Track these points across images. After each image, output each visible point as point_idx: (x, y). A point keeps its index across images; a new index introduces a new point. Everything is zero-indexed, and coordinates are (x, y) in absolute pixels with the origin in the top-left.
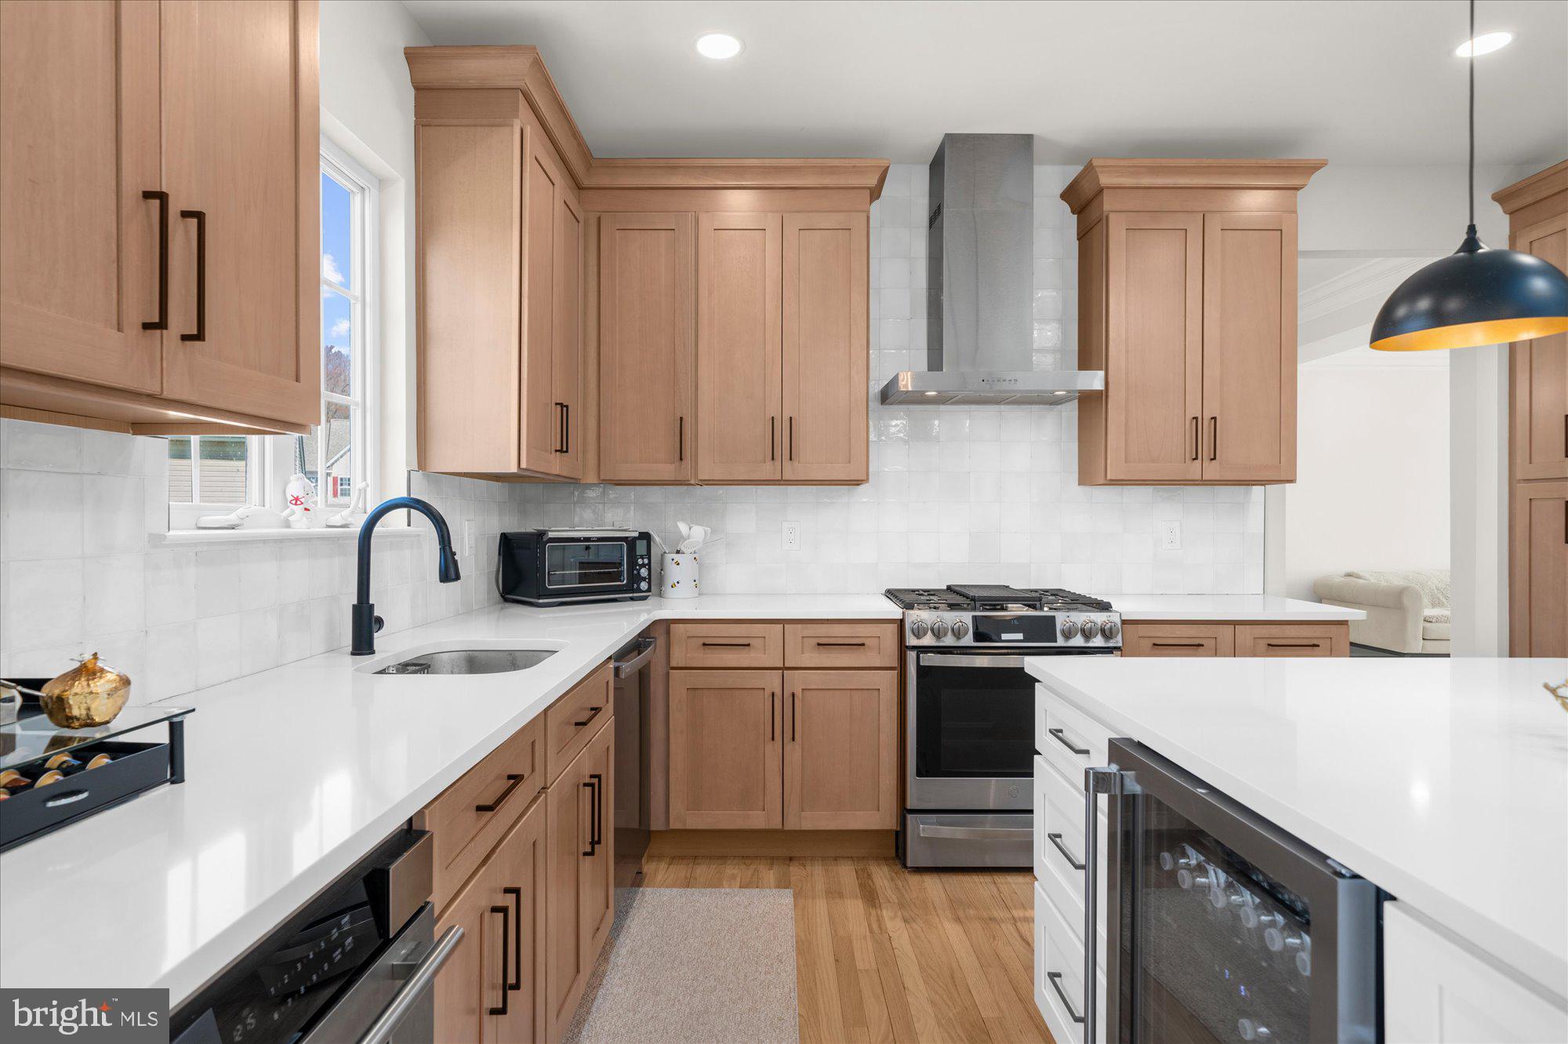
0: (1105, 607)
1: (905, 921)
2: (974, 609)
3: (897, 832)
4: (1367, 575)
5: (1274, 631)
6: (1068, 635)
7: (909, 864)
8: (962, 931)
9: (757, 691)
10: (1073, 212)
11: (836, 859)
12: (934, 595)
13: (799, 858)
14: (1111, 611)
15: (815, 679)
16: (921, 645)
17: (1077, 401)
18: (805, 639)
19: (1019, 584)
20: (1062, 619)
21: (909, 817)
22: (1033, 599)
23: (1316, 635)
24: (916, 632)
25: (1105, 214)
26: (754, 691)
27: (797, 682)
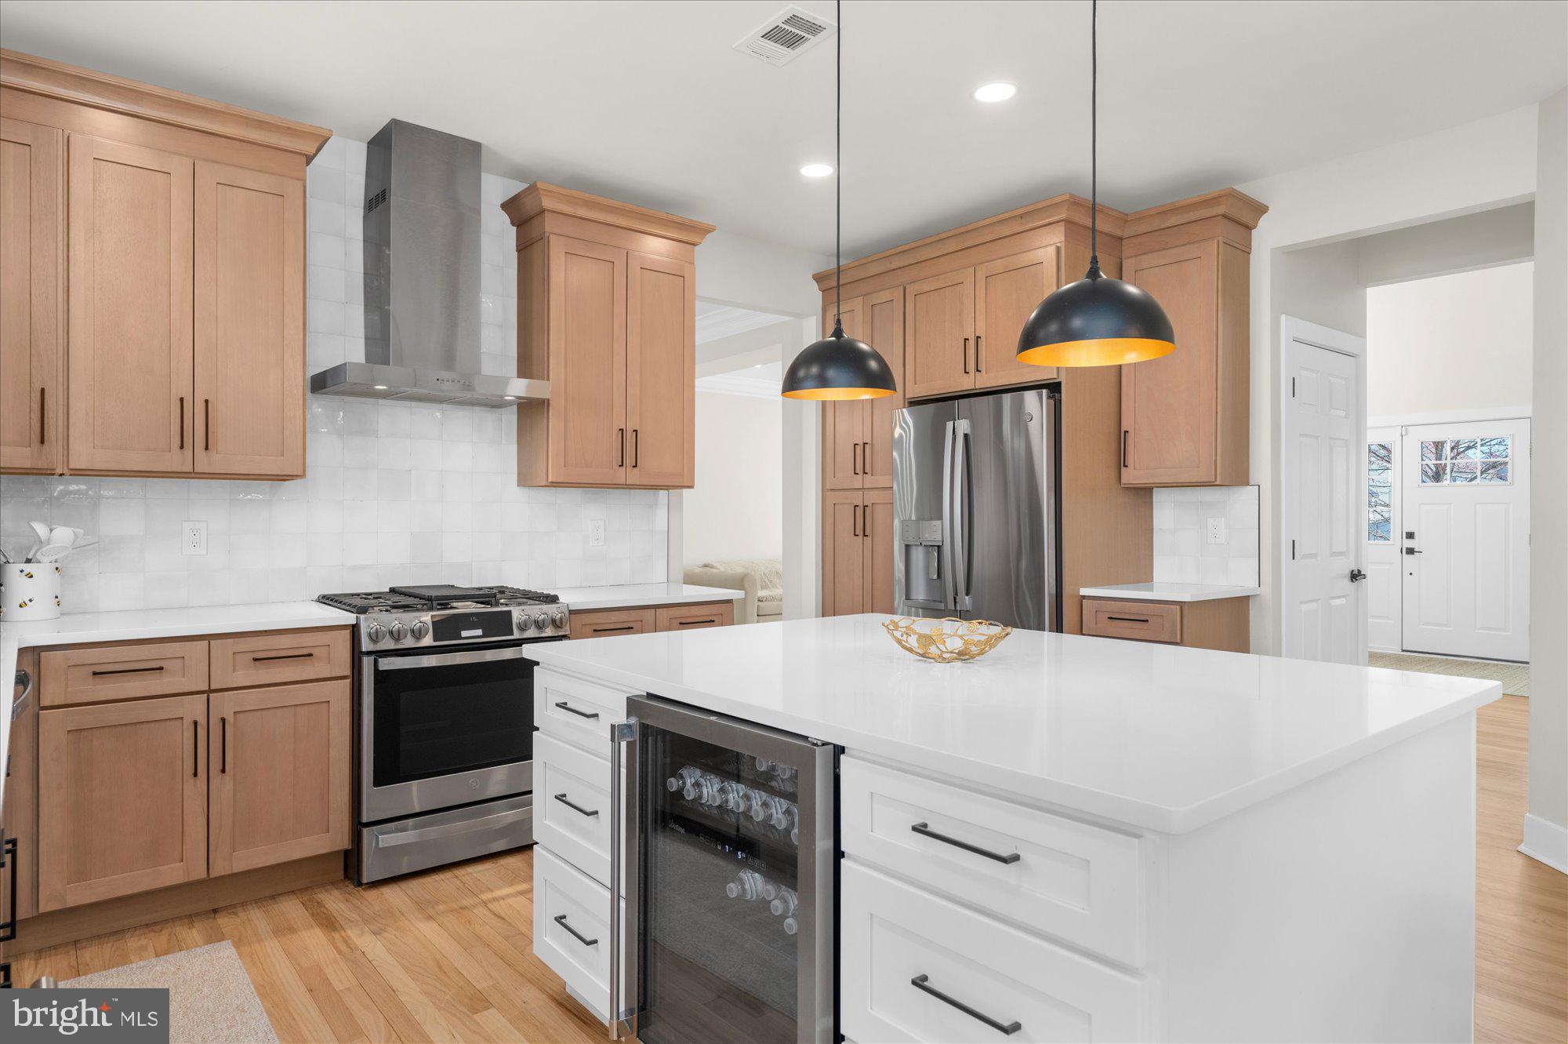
0: (552, 599)
1: (375, 933)
2: (431, 609)
3: (346, 852)
4: (718, 566)
5: (684, 611)
6: (523, 627)
7: (365, 880)
8: (437, 927)
9: (172, 723)
10: (513, 224)
11: (273, 897)
12: (380, 598)
13: (225, 908)
14: (558, 603)
15: (252, 698)
16: (379, 649)
17: (516, 406)
18: (238, 656)
19: (465, 582)
20: (518, 614)
21: (365, 831)
22: (487, 596)
24: (374, 637)
25: (547, 235)
26: (168, 723)
27: (225, 705)
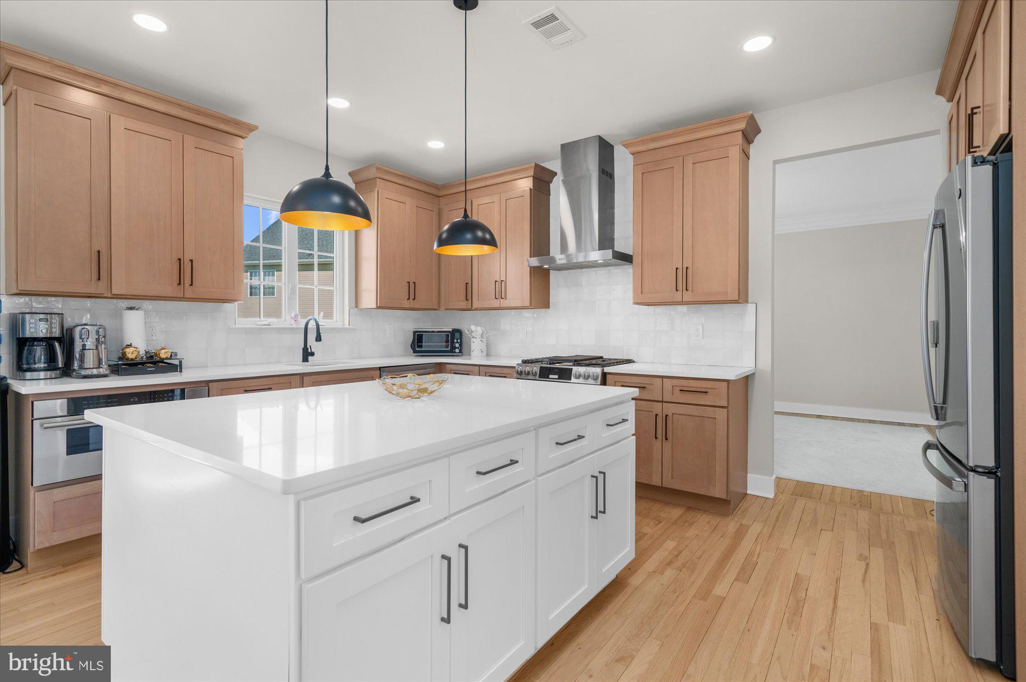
5: (684, 382)
23: (708, 386)
24: (520, 373)
